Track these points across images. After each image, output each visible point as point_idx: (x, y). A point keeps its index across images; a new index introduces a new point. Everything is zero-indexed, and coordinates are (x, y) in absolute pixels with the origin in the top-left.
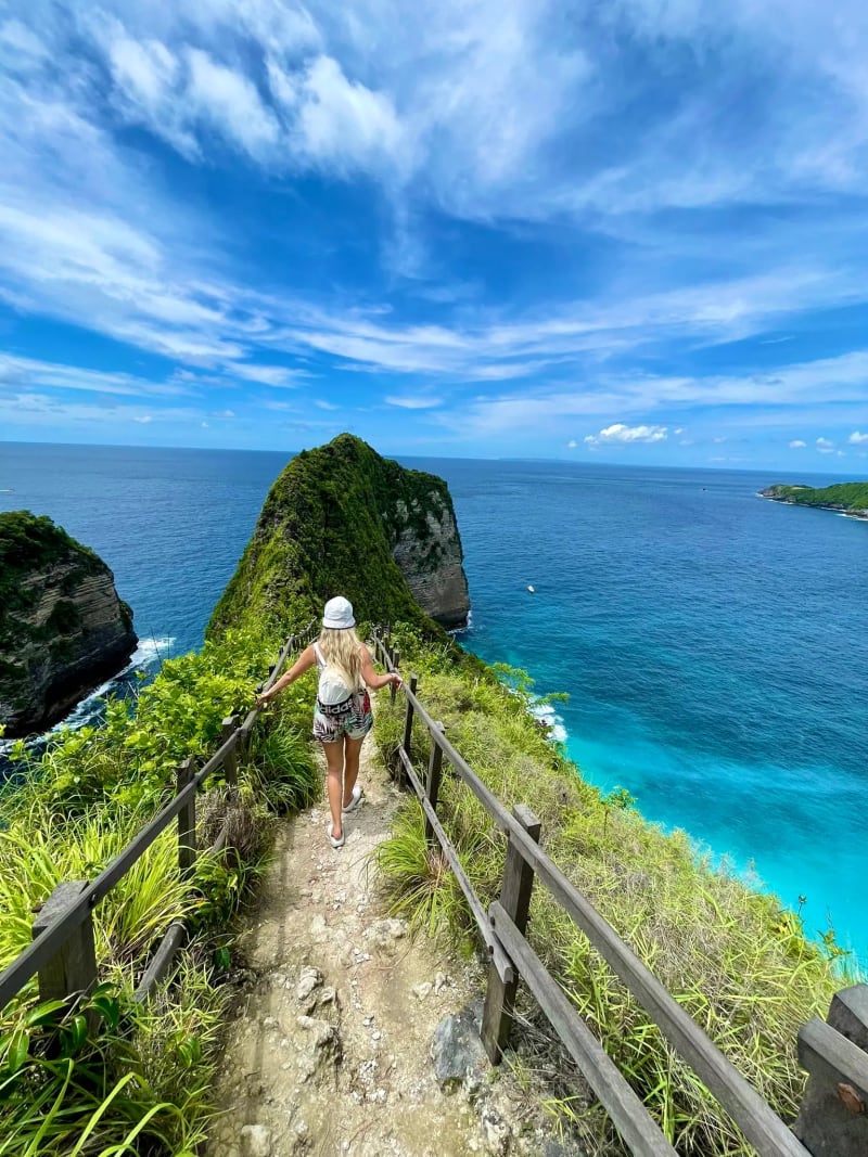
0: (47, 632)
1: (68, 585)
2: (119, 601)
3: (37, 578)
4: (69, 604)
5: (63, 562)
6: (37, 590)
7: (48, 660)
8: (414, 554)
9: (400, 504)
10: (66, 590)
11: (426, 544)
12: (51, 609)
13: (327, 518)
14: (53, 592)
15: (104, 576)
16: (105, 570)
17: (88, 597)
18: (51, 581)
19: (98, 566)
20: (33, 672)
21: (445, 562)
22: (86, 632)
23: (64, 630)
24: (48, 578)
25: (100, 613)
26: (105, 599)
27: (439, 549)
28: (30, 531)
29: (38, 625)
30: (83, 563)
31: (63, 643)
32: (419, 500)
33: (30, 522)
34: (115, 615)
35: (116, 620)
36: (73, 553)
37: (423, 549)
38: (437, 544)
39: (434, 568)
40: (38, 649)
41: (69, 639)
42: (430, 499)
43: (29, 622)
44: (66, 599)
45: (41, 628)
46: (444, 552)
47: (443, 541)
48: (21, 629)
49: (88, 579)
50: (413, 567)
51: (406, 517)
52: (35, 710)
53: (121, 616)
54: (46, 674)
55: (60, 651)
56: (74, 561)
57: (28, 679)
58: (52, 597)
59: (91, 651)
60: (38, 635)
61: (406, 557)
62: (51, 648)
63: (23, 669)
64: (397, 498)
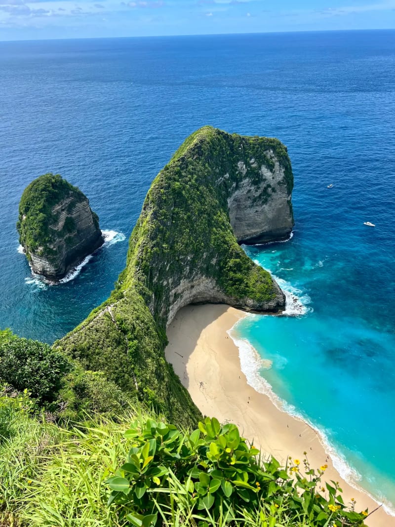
0: (63, 233)
1: (70, 208)
2: (92, 213)
3: (58, 207)
4: (71, 217)
5: (68, 198)
6: (59, 213)
7: (64, 246)
8: (249, 195)
9: (240, 164)
10: (69, 211)
11: (259, 188)
12: (64, 221)
13: (175, 202)
14: (64, 213)
15: (85, 202)
16: (85, 199)
17: (78, 214)
18: (63, 208)
19: (82, 197)
20: (60, 252)
21: (275, 197)
22: (78, 231)
23: (70, 231)
24: (62, 207)
25: (83, 221)
26: (86, 214)
27: (270, 189)
28: (54, 185)
29: (59, 230)
30: (75, 197)
31: (69, 237)
32: (256, 159)
33: (53, 181)
34: (91, 222)
35: (91, 223)
36: (71, 192)
37: (256, 191)
38: (269, 186)
39: (265, 202)
40: (61, 241)
41: (72, 236)
42: (265, 156)
43: (56, 229)
44: (69, 216)
45: (61, 231)
46: (274, 190)
47: (273, 183)
48: (54, 232)
49: (78, 205)
50: (249, 203)
51: (244, 172)
52: (62, 269)
53: (94, 221)
54: (64, 252)
55: (69, 240)
56: (72, 196)
57: (58, 256)
58: (64, 215)
59: (81, 241)
60: (60, 235)
61: (244, 197)
62: (65, 240)
63: (56, 251)
64: (238, 161)
